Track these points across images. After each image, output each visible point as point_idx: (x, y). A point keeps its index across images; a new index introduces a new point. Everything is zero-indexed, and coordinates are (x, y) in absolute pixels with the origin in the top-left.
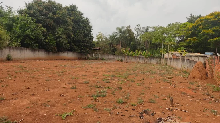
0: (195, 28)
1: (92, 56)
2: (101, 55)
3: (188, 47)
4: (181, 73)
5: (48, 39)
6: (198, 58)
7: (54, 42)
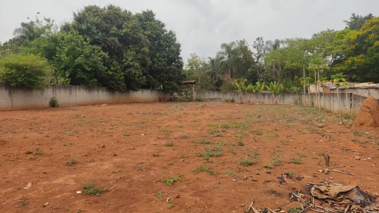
0: (361, 39)
1: (182, 95)
2: (197, 92)
3: (349, 72)
4: (339, 117)
5: (111, 71)
6: (367, 91)
7: (120, 76)
